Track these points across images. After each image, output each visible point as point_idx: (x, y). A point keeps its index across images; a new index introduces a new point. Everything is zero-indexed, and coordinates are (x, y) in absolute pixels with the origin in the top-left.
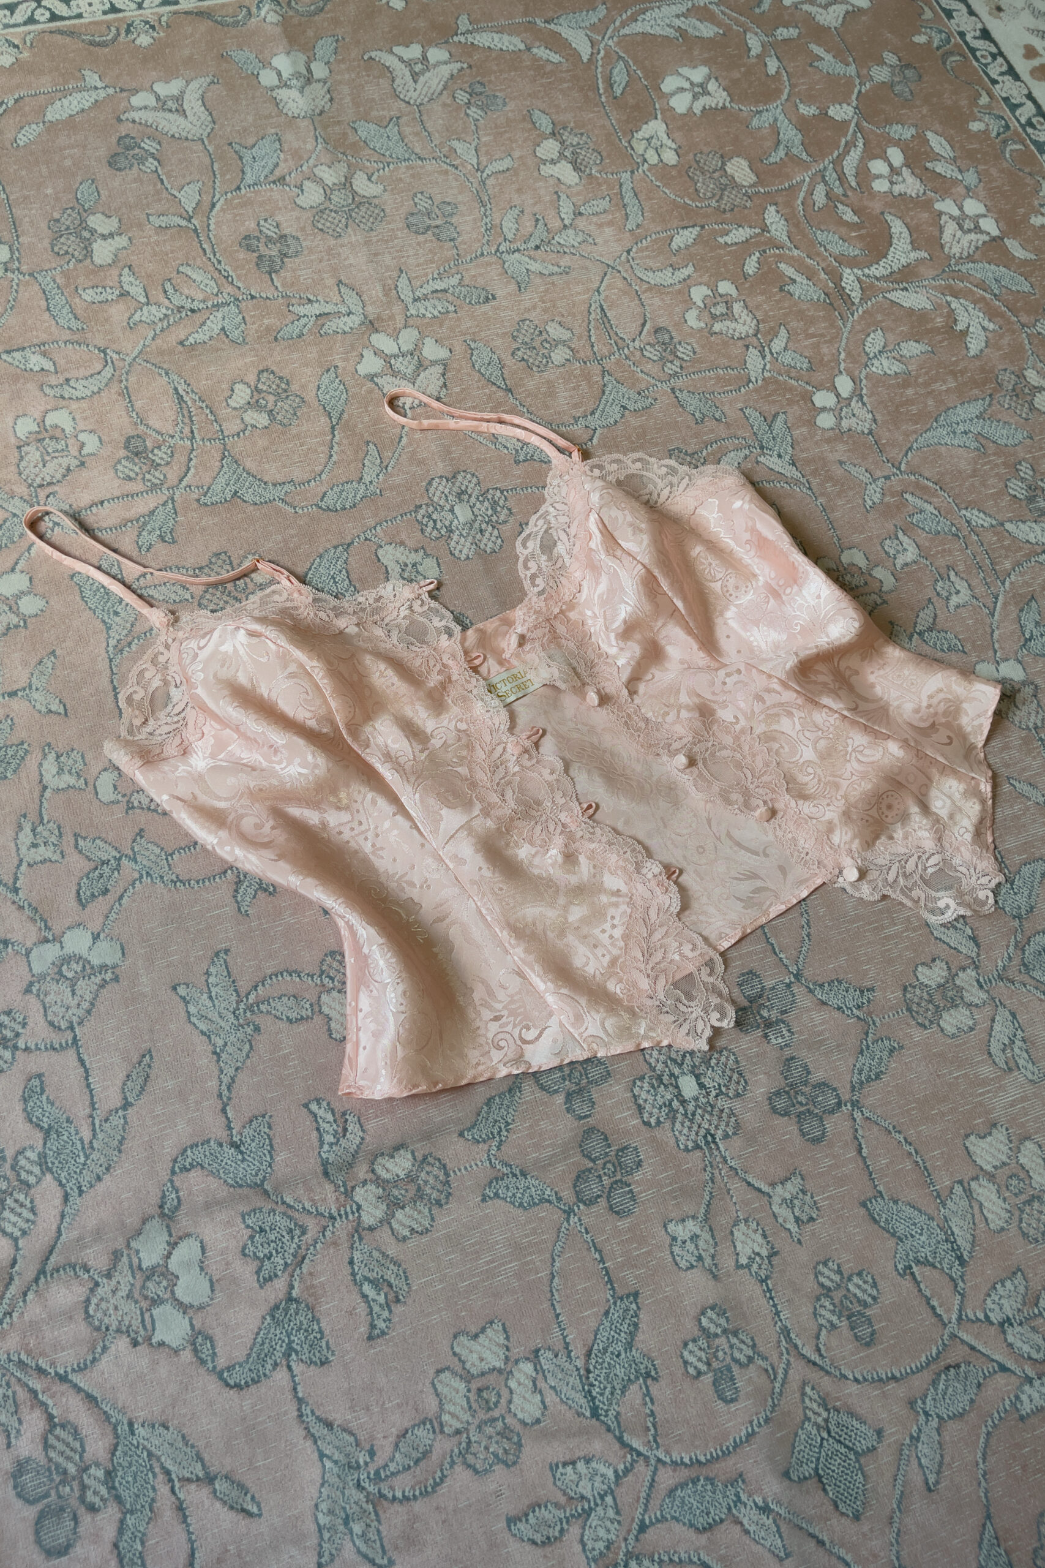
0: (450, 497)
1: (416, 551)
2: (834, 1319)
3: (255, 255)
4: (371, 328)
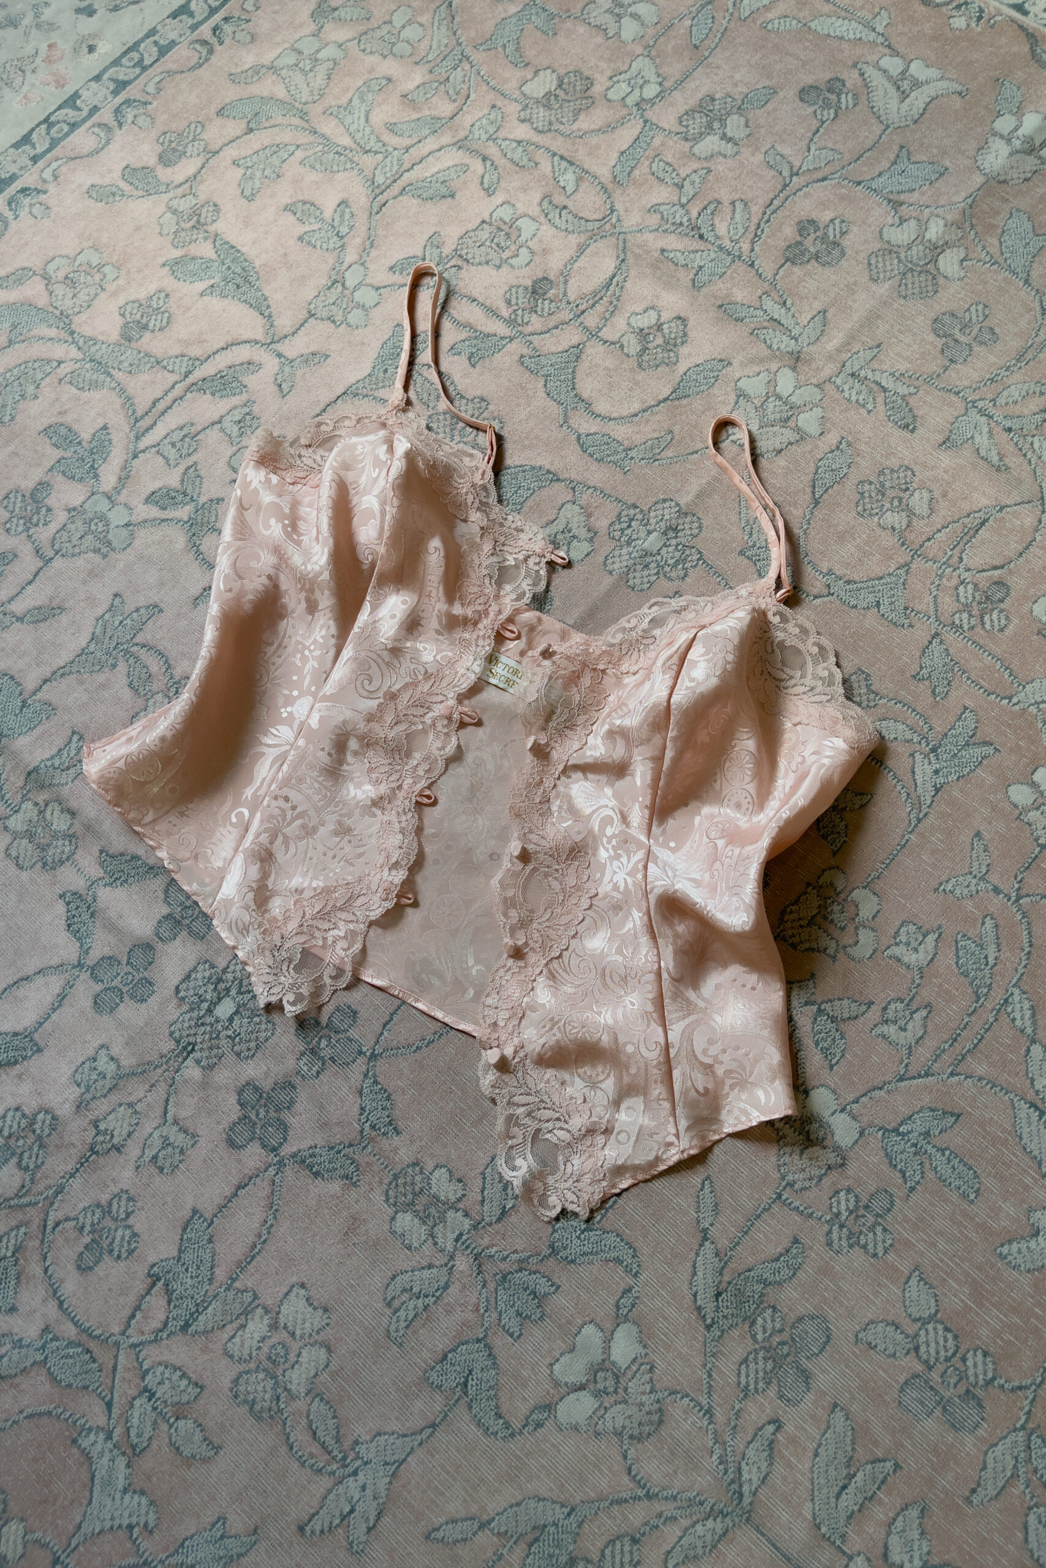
0: (662, 523)
1: (589, 530)
2: (88, 1228)
3: (798, 238)
4: (792, 362)
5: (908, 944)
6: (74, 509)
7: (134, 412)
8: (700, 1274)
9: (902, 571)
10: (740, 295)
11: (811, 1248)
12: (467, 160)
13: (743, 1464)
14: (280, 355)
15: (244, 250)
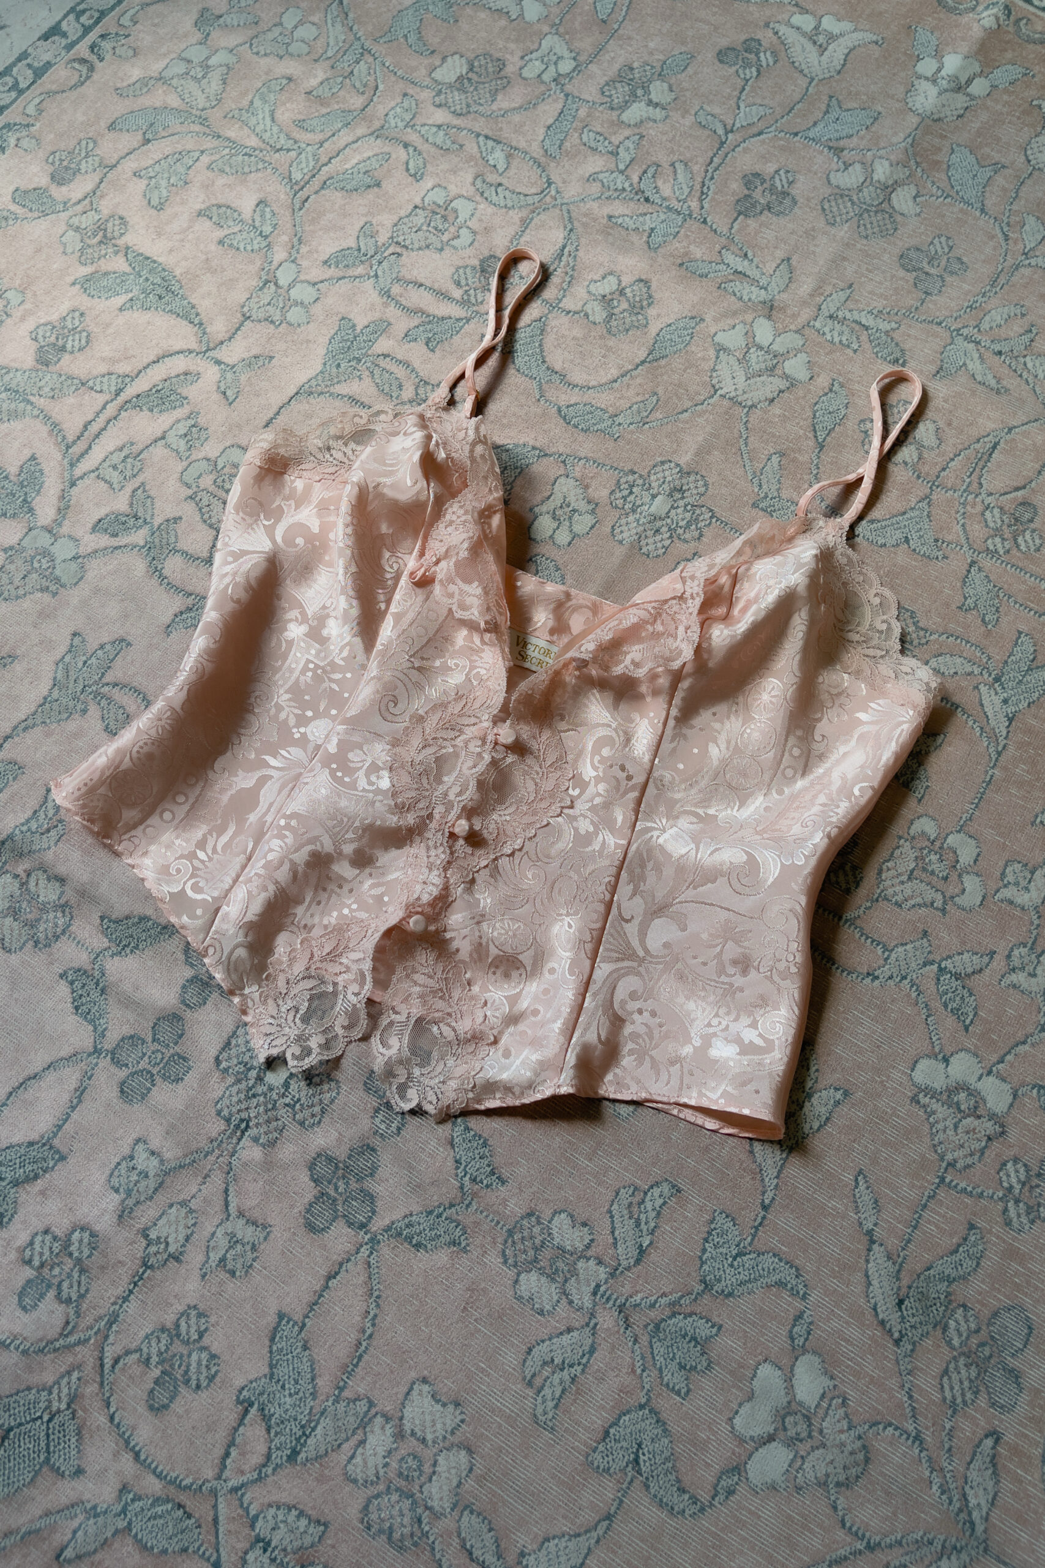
0: (666, 486)
1: (589, 502)
2: (155, 1359)
3: (746, 192)
4: (767, 311)
5: (1017, 884)
6: (11, 548)
7: (64, 437)
8: (875, 1282)
9: (924, 504)
10: (698, 252)
11: (990, 1232)
12: (386, 149)
13: (967, 1488)
14: (218, 362)
15: (160, 260)
